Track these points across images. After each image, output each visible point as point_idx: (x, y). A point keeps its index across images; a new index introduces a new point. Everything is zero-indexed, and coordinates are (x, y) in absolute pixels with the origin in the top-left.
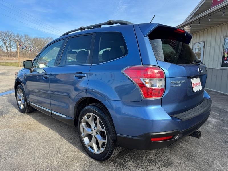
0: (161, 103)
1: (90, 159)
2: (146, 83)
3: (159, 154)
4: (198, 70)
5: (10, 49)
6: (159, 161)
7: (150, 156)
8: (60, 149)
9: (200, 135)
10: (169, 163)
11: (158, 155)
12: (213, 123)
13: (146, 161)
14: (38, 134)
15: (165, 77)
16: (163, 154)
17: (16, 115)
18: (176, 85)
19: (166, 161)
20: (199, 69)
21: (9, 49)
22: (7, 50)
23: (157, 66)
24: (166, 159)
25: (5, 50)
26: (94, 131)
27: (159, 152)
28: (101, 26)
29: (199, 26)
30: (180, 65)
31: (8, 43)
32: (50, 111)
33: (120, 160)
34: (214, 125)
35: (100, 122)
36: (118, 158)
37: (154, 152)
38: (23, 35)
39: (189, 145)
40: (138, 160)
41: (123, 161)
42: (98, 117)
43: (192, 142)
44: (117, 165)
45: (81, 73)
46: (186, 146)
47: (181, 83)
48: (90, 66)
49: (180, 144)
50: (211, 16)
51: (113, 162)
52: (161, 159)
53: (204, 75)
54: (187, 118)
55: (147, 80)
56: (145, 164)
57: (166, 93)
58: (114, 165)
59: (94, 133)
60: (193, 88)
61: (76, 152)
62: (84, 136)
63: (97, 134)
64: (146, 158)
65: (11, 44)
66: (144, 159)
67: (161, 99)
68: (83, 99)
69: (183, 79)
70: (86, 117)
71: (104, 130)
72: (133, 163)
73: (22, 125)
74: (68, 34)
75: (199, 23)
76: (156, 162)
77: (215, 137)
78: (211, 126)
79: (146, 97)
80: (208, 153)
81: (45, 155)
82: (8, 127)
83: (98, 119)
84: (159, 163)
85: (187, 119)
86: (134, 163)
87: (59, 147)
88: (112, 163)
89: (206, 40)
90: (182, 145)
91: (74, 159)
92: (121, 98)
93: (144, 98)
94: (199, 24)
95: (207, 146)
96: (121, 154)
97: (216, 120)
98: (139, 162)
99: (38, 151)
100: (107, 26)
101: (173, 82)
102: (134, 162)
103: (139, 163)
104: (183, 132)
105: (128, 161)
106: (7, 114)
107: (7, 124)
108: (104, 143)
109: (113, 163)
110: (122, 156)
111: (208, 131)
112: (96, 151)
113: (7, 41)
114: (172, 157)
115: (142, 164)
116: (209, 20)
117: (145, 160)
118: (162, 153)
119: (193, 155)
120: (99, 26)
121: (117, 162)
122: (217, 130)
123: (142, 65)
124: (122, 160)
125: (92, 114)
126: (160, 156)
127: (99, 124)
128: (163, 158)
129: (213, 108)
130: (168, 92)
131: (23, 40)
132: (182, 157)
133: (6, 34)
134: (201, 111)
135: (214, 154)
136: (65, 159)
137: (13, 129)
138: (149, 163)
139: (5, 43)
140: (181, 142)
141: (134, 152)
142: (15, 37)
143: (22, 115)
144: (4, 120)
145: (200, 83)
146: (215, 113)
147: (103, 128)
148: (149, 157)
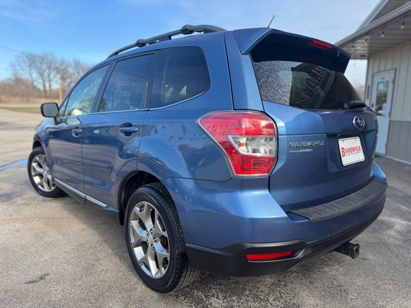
0: (268, 184)
1: (144, 287)
2: (240, 145)
3: (277, 284)
4: (354, 122)
5: (50, 86)
6: (274, 300)
7: (258, 288)
8: (93, 265)
9: (357, 250)
10: (294, 304)
11: (276, 287)
12: (398, 227)
13: (250, 299)
14: (63, 235)
15: (276, 134)
16: (285, 285)
17: (34, 200)
18: (301, 151)
19: (288, 299)
20: (356, 119)
21: (47, 85)
22: (44, 86)
23: (262, 112)
24: (288, 297)
25: (41, 87)
26: (151, 235)
27: (279, 281)
28: (172, 37)
29: (382, 39)
30: (312, 111)
31: (46, 74)
32: (83, 195)
33: (200, 293)
34: (399, 232)
35: (159, 219)
36: (196, 288)
37: (268, 280)
38: (71, 61)
39: (341, 270)
40: (235, 294)
41: (205, 295)
42: (156, 210)
43: (347, 265)
44: (192, 303)
45: (130, 125)
46: (334, 272)
47: (311, 147)
48: (146, 112)
49: (323, 267)
50: (407, 20)
51: (184, 295)
52: (279, 295)
53: (372, 131)
54: (322, 216)
55: (243, 140)
56: (245, 303)
57: (280, 165)
58: (186, 302)
59: (150, 239)
60: (342, 158)
61: (121, 273)
62: (134, 245)
63: (155, 241)
64: (251, 291)
65: (52, 76)
66: (247, 293)
67: (269, 177)
68: (133, 175)
69: (317, 139)
70: (136, 208)
71: (165, 234)
72: (223, 300)
73: (39, 219)
74: (119, 54)
75: (383, 33)
76: (268, 300)
77: (397, 256)
78: (392, 233)
79: (237, 173)
80: (378, 287)
81: (63, 276)
82: (15, 222)
83: (157, 213)
84: (274, 303)
85: (323, 218)
86: (225, 300)
87: (93, 262)
88: (183, 298)
89: (398, 67)
90: (327, 269)
91: (115, 286)
92: (192, 173)
93: (235, 174)
94: (383, 36)
95: (377, 273)
96: (204, 282)
97: (405, 223)
98: (234, 298)
99: (53, 268)
100: (181, 36)
101: (293, 144)
102: (225, 298)
103: (234, 302)
104: (313, 245)
105: (214, 297)
106: (20, 198)
107: (15, 216)
108: (167, 258)
109: (185, 299)
110: (205, 286)
111: (385, 244)
112: (154, 274)
113: (45, 71)
114: (302, 292)
115: (240, 304)
116: (403, 27)
117: (248, 297)
118: (283, 283)
119: (345, 291)
120: (169, 36)
121: (192, 296)
122: (404, 241)
123: (234, 109)
124: (203, 292)
125: (146, 203)
126: (280, 289)
127: (157, 221)
128: (284, 293)
129: (404, 197)
130: (284, 164)
131: (71, 70)
132: (323, 293)
133: (43, 59)
134: (358, 204)
135: (390, 290)
136: (98, 285)
137: (20, 225)
138: (255, 302)
139: (42, 75)
140: (326, 263)
141: (229, 279)
142: (57, 65)
143: (44, 201)
144: (11, 209)
145: (361, 147)
146: (405, 208)
147: (164, 230)
148: (256, 289)
